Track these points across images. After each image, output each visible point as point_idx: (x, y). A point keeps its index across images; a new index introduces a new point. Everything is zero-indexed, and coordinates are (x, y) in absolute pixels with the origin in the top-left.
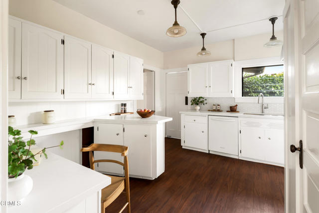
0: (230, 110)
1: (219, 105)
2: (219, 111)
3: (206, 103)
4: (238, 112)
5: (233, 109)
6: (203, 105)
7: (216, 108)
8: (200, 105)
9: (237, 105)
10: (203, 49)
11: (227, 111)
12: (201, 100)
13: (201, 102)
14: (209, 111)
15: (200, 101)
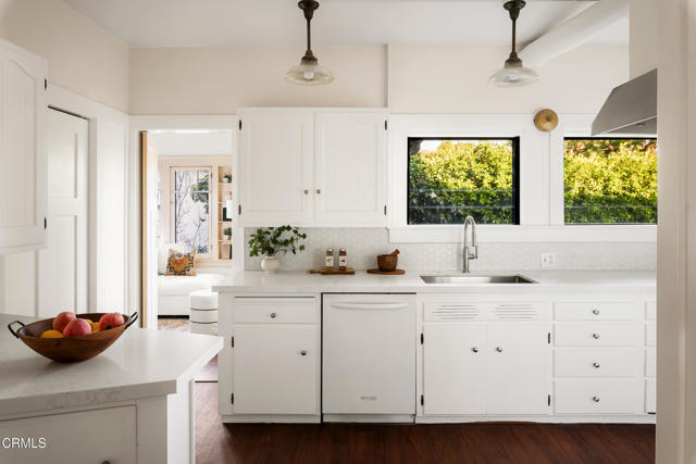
0: (376, 267)
1: (343, 253)
2: (343, 271)
3: (302, 248)
4: (402, 272)
5: (386, 265)
6: (290, 253)
7: (336, 261)
8: (280, 254)
9: (397, 252)
10: (309, 58)
11: (369, 272)
12: (286, 235)
13: (286, 243)
14: (312, 272)
15: (280, 239)
